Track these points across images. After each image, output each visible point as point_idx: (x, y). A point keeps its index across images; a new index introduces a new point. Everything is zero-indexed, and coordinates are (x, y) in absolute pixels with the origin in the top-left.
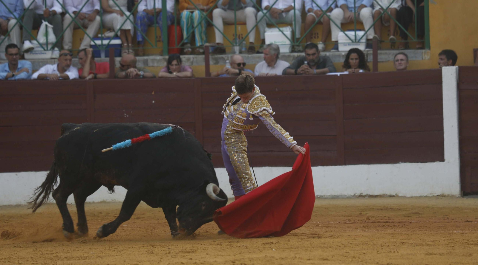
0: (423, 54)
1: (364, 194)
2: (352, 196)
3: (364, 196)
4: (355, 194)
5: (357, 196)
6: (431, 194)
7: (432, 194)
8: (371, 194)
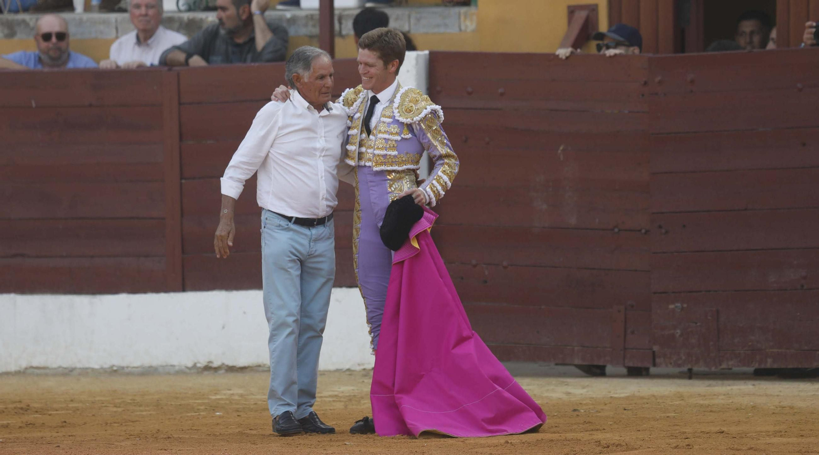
0: (462, 18)
1: (215, 365)
2: (187, 368)
3: (216, 369)
4: (195, 365)
5: (200, 368)
6: (359, 365)
7: (363, 364)
8: (230, 363)
